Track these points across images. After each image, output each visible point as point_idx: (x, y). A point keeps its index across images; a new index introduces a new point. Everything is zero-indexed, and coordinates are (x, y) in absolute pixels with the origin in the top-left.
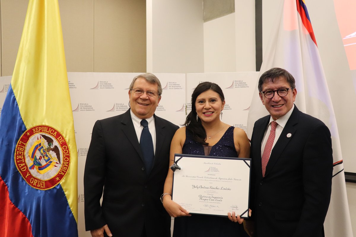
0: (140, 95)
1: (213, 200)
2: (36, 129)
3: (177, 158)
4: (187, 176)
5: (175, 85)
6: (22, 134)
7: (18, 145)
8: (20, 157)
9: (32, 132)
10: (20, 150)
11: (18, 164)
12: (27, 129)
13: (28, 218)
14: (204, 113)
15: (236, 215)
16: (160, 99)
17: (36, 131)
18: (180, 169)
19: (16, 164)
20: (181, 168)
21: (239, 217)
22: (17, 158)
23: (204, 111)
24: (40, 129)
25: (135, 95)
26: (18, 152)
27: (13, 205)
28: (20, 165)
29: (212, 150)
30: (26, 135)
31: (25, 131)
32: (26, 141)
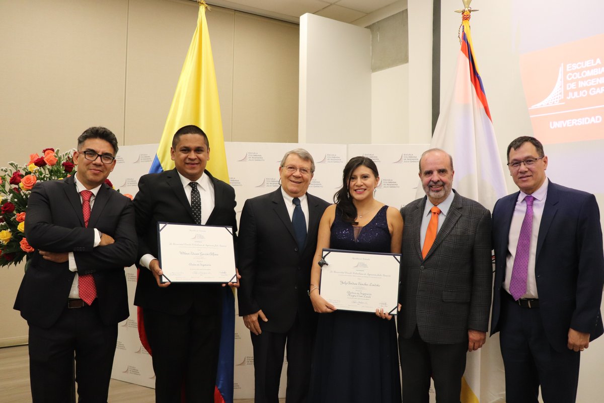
0: (293, 172)
1: (362, 296)
3: (325, 253)
4: (335, 272)
5: (335, 157)
14: (355, 190)
15: (384, 312)
16: (312, 176)
18: (327, 265)
20: (329, 263)
21: (387, 315)
23: (356, 188)
25: (287, 172)
29: (362, 231)
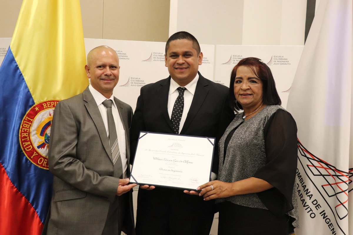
2: (47, 104)
6: (29, 108)
7: (24, 121)
8: (25, 134)
9: (41, 107)
10: (25, 127)
11: (22, 142)
12: (35, 103)
13: (31, 204)
17: (47, 105)
19: (20, 143)
22: (22, 136)
24: (53, 103)
26: (23, 129)
27: (16, 189)
28: (25, 144)
30: (34, 110)
31: (33, 105)
32: (33, 117)
